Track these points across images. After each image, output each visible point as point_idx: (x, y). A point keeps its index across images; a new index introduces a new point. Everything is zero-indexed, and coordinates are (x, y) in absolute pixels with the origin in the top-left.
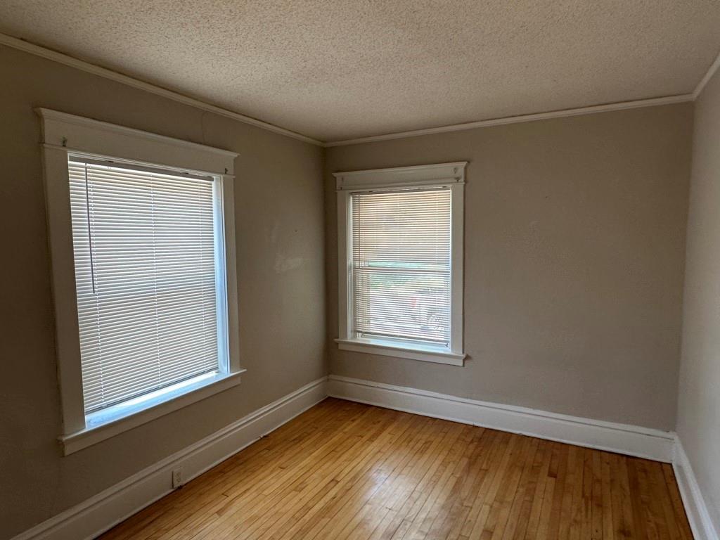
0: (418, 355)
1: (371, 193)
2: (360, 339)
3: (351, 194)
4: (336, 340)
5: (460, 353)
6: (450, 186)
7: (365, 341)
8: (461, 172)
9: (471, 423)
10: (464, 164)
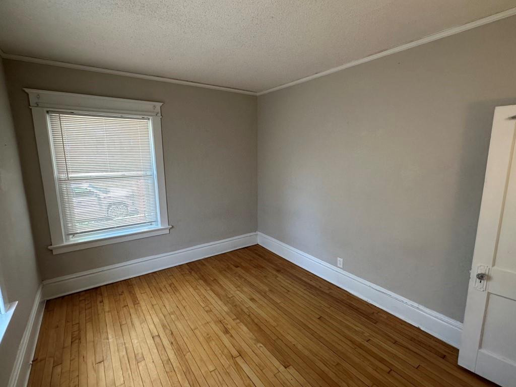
0: (129, 237)
1: (72, 113)
2: (73, 240)
3: (48, 112)
4: (49, 247)
5: (167, 226)
6: (150, 118)
7: (74, 241)
8: (158, 109)
9: (177, 264)
10: (161, 104)
